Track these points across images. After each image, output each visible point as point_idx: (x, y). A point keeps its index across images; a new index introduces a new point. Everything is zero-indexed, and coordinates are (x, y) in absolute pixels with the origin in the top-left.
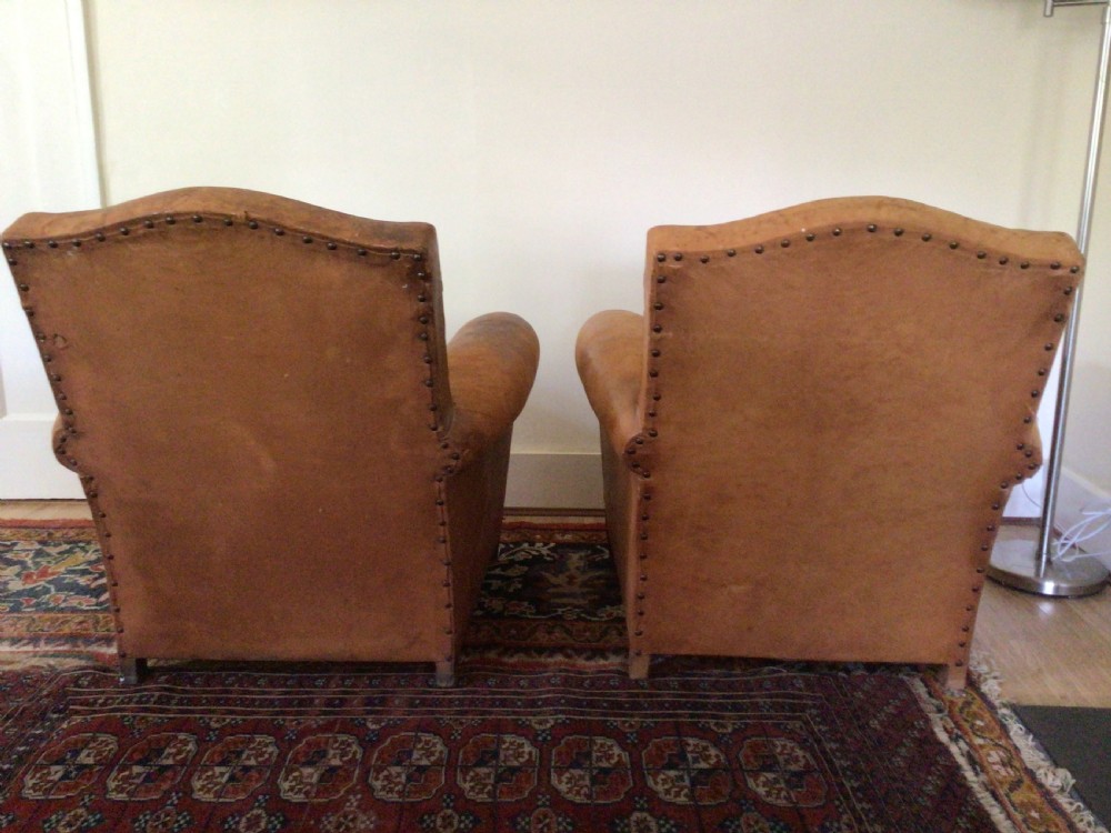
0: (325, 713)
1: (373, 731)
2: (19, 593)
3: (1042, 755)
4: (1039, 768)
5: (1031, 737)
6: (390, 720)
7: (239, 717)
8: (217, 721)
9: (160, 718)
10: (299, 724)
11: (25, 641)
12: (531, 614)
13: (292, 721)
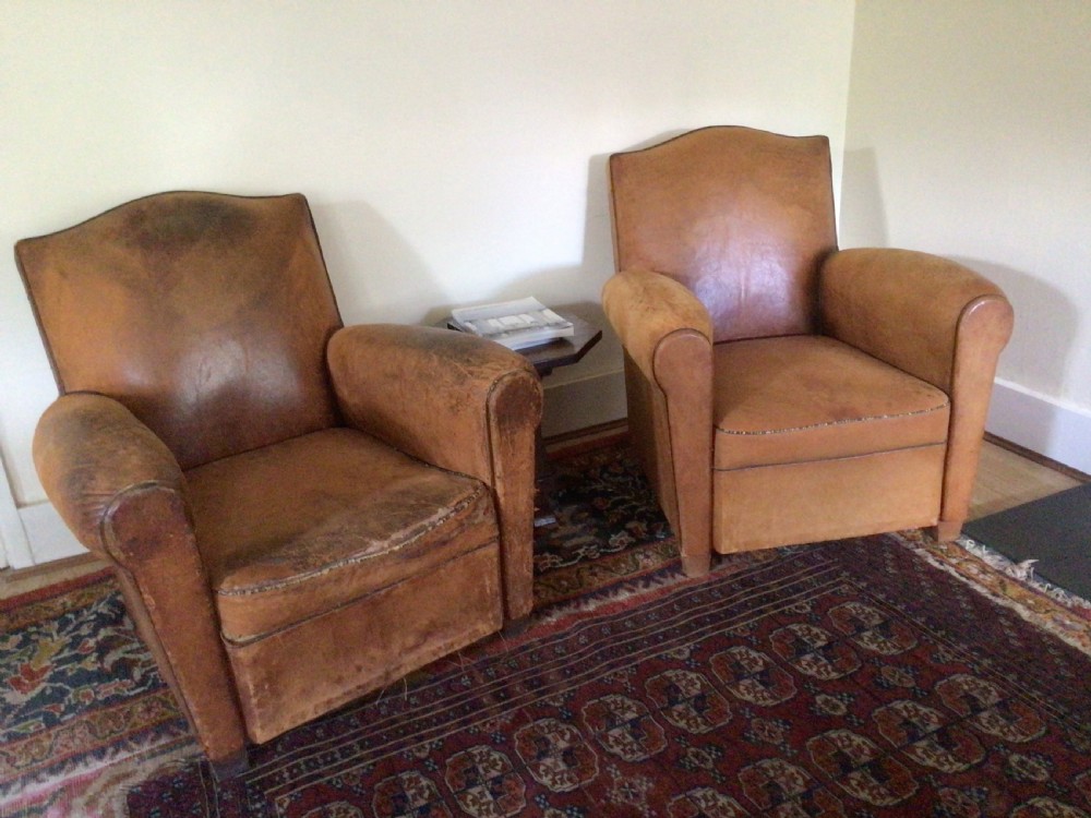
0: (504, 708)
1: (561, 707)
2: (31, 704)
3: (999, 557)
4: (1005, 569)
5: (984, 547)
6: (563, 695)
7: (436, 739)
8: (419, 751)
9: (363, 768)
10: (492, 725)
11: (111, 750)
12: (561, 562)
13: (484, 724)
